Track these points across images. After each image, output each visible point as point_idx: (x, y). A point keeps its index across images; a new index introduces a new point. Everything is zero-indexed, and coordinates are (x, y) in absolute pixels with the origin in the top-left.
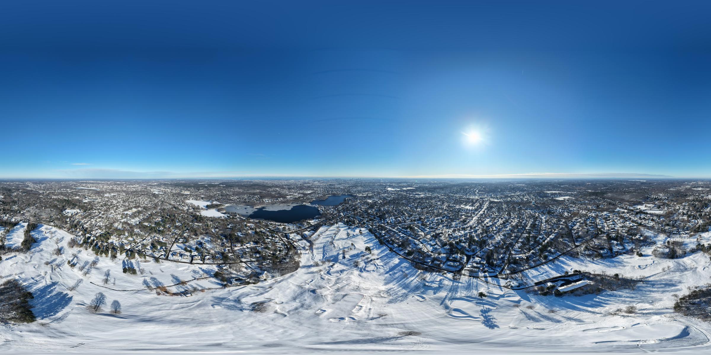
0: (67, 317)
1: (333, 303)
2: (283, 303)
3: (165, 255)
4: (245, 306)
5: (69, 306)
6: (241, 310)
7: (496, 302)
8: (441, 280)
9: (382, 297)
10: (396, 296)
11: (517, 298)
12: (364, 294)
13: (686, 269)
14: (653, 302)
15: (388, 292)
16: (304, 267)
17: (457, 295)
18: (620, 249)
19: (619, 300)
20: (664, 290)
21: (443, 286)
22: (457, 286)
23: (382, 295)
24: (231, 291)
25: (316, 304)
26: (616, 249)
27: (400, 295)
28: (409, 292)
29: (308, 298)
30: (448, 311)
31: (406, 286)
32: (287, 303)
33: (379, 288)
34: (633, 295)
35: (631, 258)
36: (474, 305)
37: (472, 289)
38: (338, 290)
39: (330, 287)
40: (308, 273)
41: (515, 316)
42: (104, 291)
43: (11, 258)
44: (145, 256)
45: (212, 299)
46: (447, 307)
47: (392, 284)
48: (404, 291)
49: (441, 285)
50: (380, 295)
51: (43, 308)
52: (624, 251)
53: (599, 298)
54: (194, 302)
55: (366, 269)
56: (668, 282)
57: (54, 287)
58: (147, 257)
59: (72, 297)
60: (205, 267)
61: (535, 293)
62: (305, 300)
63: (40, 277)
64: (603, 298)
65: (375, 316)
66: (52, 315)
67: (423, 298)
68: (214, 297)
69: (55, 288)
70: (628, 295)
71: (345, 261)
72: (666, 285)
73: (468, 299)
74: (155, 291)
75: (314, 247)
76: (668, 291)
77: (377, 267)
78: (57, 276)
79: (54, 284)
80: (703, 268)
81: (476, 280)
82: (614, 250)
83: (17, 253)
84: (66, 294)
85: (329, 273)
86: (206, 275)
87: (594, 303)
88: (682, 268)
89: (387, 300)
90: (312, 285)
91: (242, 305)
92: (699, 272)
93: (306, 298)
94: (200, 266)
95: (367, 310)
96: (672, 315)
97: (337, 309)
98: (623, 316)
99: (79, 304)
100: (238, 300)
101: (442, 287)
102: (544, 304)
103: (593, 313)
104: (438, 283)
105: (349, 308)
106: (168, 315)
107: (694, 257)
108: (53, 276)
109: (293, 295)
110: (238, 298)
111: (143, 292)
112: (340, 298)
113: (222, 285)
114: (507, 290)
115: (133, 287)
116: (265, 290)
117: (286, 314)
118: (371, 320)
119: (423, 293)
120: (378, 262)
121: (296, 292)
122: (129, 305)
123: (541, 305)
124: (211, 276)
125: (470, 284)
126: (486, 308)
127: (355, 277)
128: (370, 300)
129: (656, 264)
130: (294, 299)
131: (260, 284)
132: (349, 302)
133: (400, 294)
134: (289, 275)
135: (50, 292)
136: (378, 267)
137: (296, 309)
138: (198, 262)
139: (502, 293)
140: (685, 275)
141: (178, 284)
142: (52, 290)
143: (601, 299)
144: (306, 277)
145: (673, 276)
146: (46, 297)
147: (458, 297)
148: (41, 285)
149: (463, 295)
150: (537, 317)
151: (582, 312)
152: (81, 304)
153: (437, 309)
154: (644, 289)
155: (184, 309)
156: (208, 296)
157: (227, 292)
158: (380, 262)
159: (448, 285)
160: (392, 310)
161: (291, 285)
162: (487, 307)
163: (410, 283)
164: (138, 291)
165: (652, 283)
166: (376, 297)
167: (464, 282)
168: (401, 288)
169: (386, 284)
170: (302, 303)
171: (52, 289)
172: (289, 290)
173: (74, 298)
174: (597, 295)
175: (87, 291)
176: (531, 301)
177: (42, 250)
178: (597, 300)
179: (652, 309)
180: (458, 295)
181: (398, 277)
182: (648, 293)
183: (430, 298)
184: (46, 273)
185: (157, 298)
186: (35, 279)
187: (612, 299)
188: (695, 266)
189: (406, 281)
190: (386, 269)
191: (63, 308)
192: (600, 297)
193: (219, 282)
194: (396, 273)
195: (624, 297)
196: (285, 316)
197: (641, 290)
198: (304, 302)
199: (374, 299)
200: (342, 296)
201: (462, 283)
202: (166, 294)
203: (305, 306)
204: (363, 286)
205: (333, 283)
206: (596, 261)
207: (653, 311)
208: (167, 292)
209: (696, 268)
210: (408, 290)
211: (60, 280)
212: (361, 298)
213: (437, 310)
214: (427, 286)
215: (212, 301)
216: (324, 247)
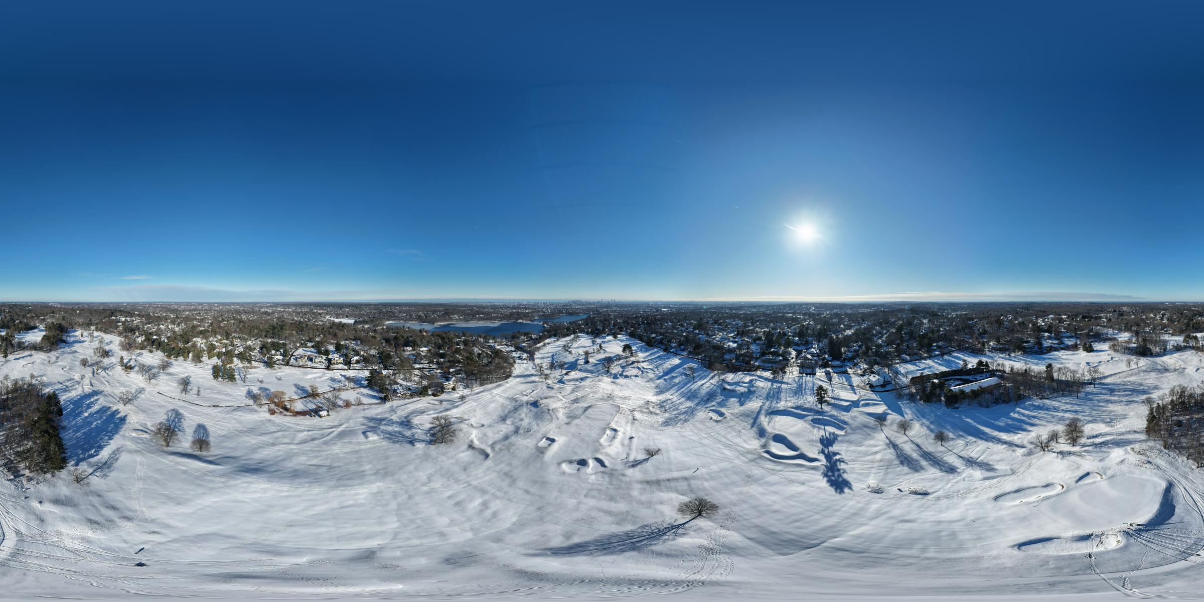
0: (117, 459)
1: (567, 424)
2: (483, 425)
3: (283, 360)
4: (419, 433)
5: (121, 433)
6: (412, 442)
7: (845, 416)
8: (751, 381)
9: (651, 413)
10: (676, 412)
11: (880, 409)
12: (621, 406)
13: (1167, 370)
14: (1111, 421)
15: (661, 405)
16: (518, 376)
17: (779, 405)
18: (1054, 344)
19: (1053, 417)
20: (1131, 399)
21: (755, 389)
22: (779, 388)
23: (651, 409)
24: (394, 407)
25: (538, 425)
26: (1047, 343)
27: (683, 410)
28: (698, 404)
29: (526, 417)
30: (763, 440)
31: (691, 396)
32: (490, 426)
33: (646, 397)
34: (1078, 408)
35: (1074, 354)
36: (808, 426)
37: (806, 394)
38: (576, 401)
39: (563, 396)
40: (527, 383)
41: (876, 453)
42: (182, 407)
43: (23, 357)
44: (250, 361)
45: (365, 421)
46: (762, 433)
47: (668, 394)
48: (689, 404)
49: (752, 389)
50: (647, 408)
51: (77, 438)
52: (1062, 346)
53: (1019, 413)
54: (332, 428)
55: (624, 374)
56: (1136, 387)
57: (96, 398)
58: (253, 362)
59: (126, 416)
60: (351, 373)
61: (912, 397)
62: (522, 420)
63: (72, 381)
64: (1027, 412)
65: (642, 456)
66: (92, 456)
67: (721, 414)
68: (367, 418)
69: (97, 400)
70: (1069, 407)
71: (589, 367)
72: (1134, 391)
73: (797, 413)
74: (266, 408)
75: (535, 357)
76: (1136, 402)
77: (642, 372)
78: (102, 383)
79: (96, 393)
80: (1195, 369)
81: (811, 379)
82: (1045, 346)
83: (33, 352)
84: (116, 410)
85: (561, 381)
86: (352, 385)
87: (1010, 422)
88: (1159, 367)
89: (660, 419)
90: (531, 397)
91: (414, 430)
92: (1188, 374)
93: (523, 415)
94: (343, 373)
95: (626, 442)
96: (1145, 446)
97: (574, 435)
98: (1061, 453)
99: (138, 430)
100: (406, 423)
101: (755, 392)
102: (928, 423)
103: (1010, 444)
104: (746, 385)
105: (594, 434)
106: (289, 456)
107: (1180, 356)
108: (94, 381)
109: (500, 412)
110: (406, 417)
111: (247, 409)
112: (580, 412)
113: (381, 398)
114: (863, 392)
115: (228, 401)
116: (453, 404)
117: (489, 450)
118: (633, 466)
119: (721, 404)
120: (644, 365)
121: (506, 408)
122: (223, 433)
123: (922, 424)
124: (362, 386)
125: (802, 384)
126: (830, 434)
127: (605, 384)
128: (631, 417)
129: (1116, 361)
130: (503, 419)
131: (443, 396)
132: (594, 419)
133: (682, 408)
134: (494, 385)
135: (89, 406)
136: (644, 370)
137: (506, 437)
138: (340, 367)
139: (854, 398)
140: (1166, 377)
141: (305, 397)
142: (92, 402)
143: (1023, 415)
144: (522, 387)
145: (1145, 377)
146: (83, 416)
147: (782, 408)
148: (73, 394)
149: (790, 404)
150: (915, 455)
151: (990, 444)
152: (142, 431)
153: (745, 438)
154: (1095, 398)
155: (316, 442)
156: (354, 418)
157: (389, 410)
158: (648, 365)
159: (763, 388)
160: (668, 441)
161: (497, 397)
162: (830, 429)
163: (699, 389)
164: (238, 408)
165: (1110, 387)
166: (642, 412)
167: (790, 381)
168: (683, 399)
169: (658, 394)
170: (516, 424)
171: (92, 400)
172: (493, 405)
173: (129, 419)
174: (1016, 405)
175: (152, 406)
176: (905, 415)
177: (75, 352)
178: (1016, 416)
179: (1111, 434)
180: (782, 405)
181: (680, 382)
182: (1102, 404)
183: (732, 414)
184: (83, 377)
185: (270, 420)
186: (64, 384)
187: (1042, 413)
188: (1183, 366)
189: (692, 387)
190: (657, 373)
191: (110, 438)
192: (1021, 410)
193: (376, 394)
194: (675, 377)
195: (1063, 410)
196: (487, 456)
197: (1091, 400)
198: (520, 423)
199: (638, 415)
200: (583, 410)
201: (787, 383)
202: (285, 413)
203: (521, 431)
204: (618, 392)
205: (568, 392)
206: (1015, 357)
207: (1112, 437)
208: (286, 409)
209: (1184, 369)
210: (697, 401)
211: (107, 389)
212: (614, 413)
213: (745, 441)
214: (729, 390)
215: (363, 424)
216: (553, 356)
